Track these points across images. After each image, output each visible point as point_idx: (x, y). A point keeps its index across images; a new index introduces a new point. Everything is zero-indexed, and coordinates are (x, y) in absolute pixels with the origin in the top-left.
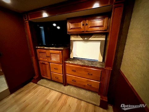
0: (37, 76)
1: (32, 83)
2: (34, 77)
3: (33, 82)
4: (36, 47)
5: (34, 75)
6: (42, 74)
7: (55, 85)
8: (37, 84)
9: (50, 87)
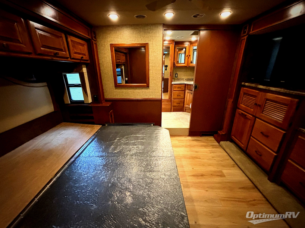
0: (223, 132)
1: (213, 139)
2: (219, 132)
3: (215, 138)
4: (243, 83)
5: (221, 129)
6: (233, 133)
7: (249, 163)
8: (219, 143)
9: (235, 160)
